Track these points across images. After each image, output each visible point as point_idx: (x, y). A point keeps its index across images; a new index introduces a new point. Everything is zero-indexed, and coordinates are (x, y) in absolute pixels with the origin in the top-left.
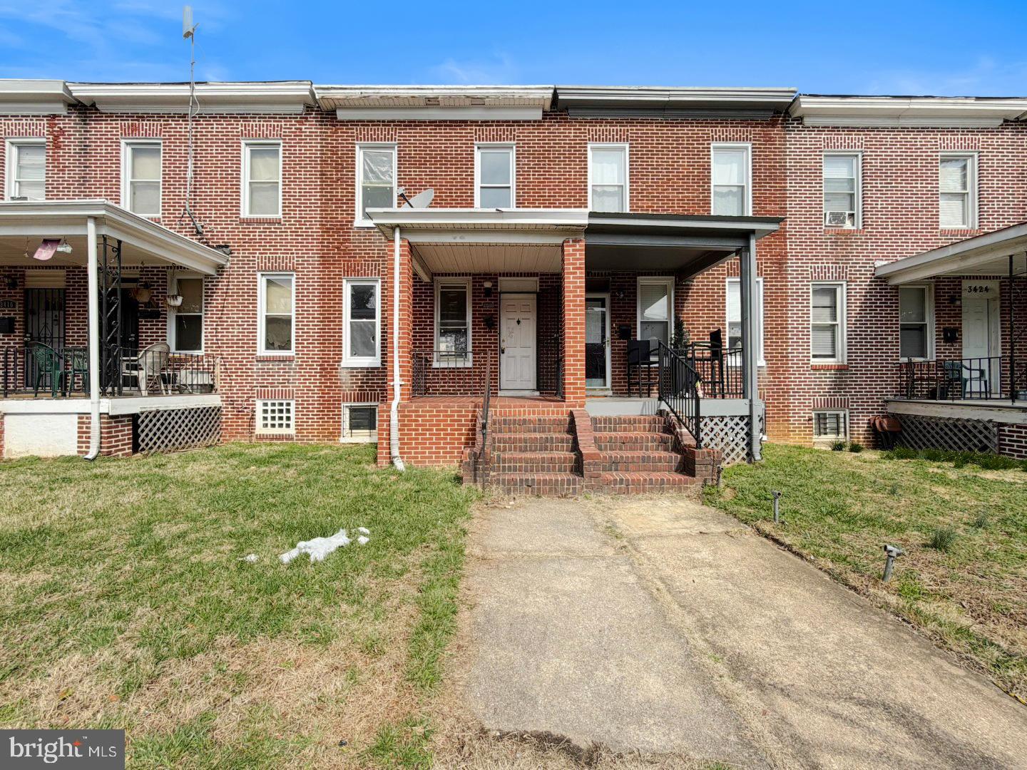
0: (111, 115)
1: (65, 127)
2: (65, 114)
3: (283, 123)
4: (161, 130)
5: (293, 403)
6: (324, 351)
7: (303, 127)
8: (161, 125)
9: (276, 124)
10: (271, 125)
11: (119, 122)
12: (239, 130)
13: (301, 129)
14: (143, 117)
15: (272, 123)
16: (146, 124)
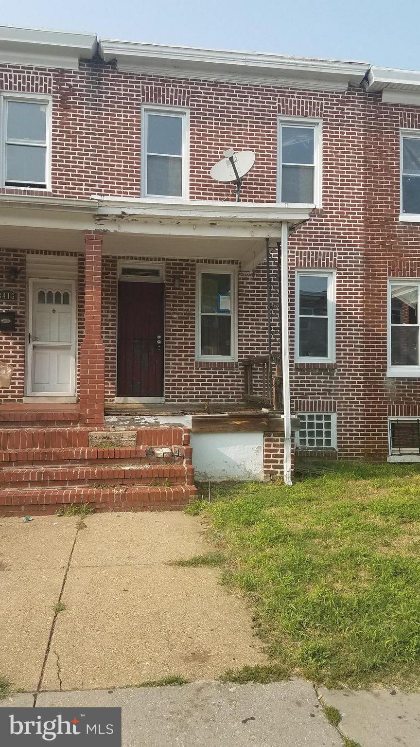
0: (131, 76)
1: (76, 86)
2: (76, 69)
3: (324, 102)
4: (188, 98)
5: (334, 417)
6: (368, 359)
7: (346, 107)
8: (188, 92)
9: (316, 101)
10: (311, 102)
11: (141, 85)
12: (277, 105)
13: (343, 109)
14: (169, 81)
15: (312, 100)
16: (172, 90)
